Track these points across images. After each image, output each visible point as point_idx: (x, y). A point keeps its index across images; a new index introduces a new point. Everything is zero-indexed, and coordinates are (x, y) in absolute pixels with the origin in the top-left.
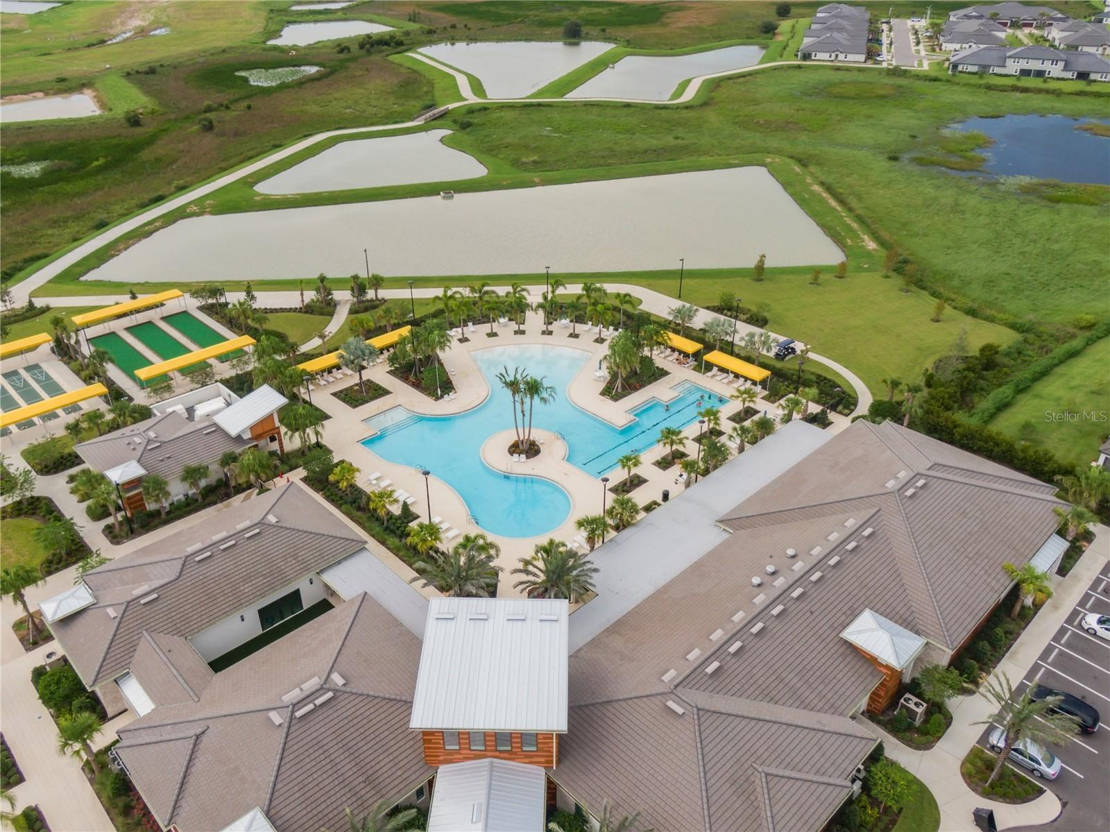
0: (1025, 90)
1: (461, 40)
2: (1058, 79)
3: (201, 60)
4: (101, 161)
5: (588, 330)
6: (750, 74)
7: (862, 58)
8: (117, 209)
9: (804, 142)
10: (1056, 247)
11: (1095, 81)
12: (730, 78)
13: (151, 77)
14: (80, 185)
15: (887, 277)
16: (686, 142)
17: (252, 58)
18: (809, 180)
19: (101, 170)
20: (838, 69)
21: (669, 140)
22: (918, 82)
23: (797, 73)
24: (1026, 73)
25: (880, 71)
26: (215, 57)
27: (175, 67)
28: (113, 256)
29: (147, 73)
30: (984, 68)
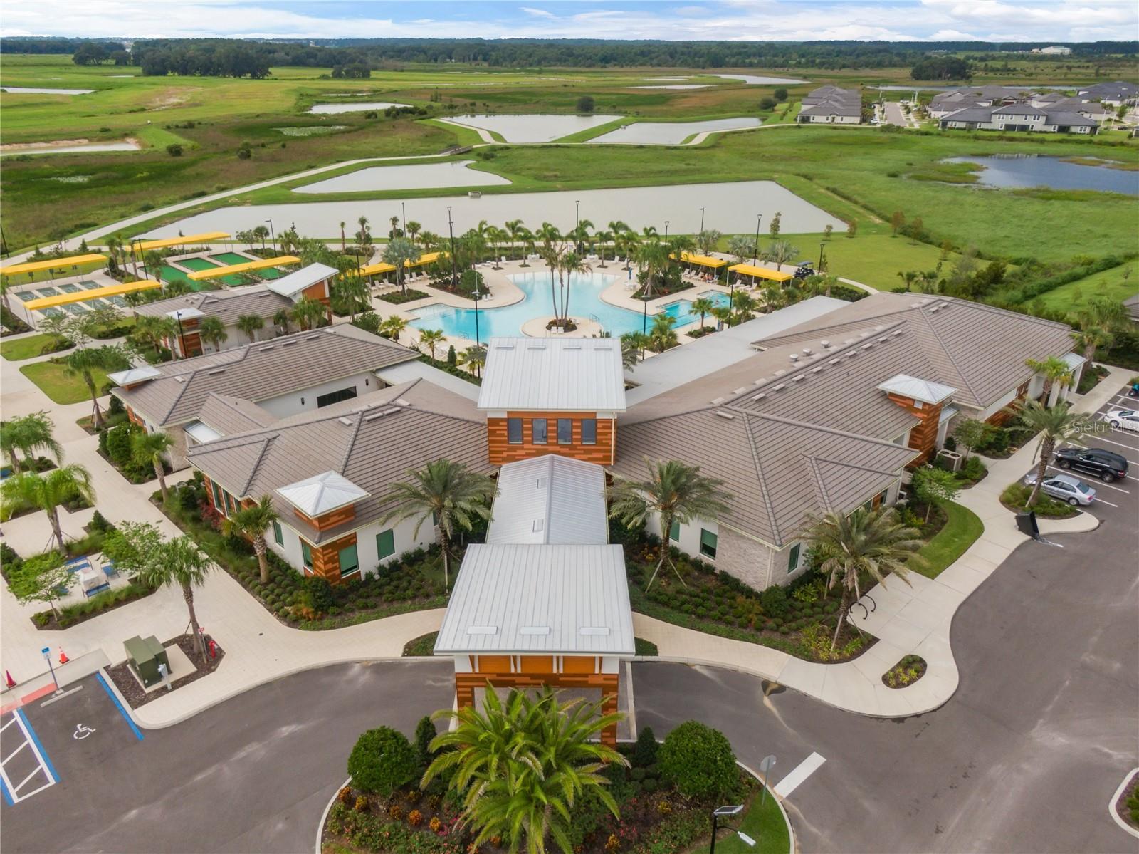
0: (1011, 139)
1: (480, 113)
2: (1041, 132)
3: (236, 121)
4: (145, 174)
5: (615, 265)
6: (753, 131)
7: (857, 120)
8: (161, 200)
9: (806, 167)
10: (1051, 223)
11: (1075, 133)
12: (734, 133)
13: (189, 130)
14: (126, 188)
15: (894, 237)
16: (697, 167)
17: (285, 121)
18: (815, 187)
19: (143, 179)
20: (835, 128)
21: (683, 166)
22: (910, 136)
23: (797, 131)
24: (1010, 127)
25: (875, 129)
26: (250, 120)
27: (212, 125)
28: (160, 226)
29: (185, 127)
30: (972, 125)
